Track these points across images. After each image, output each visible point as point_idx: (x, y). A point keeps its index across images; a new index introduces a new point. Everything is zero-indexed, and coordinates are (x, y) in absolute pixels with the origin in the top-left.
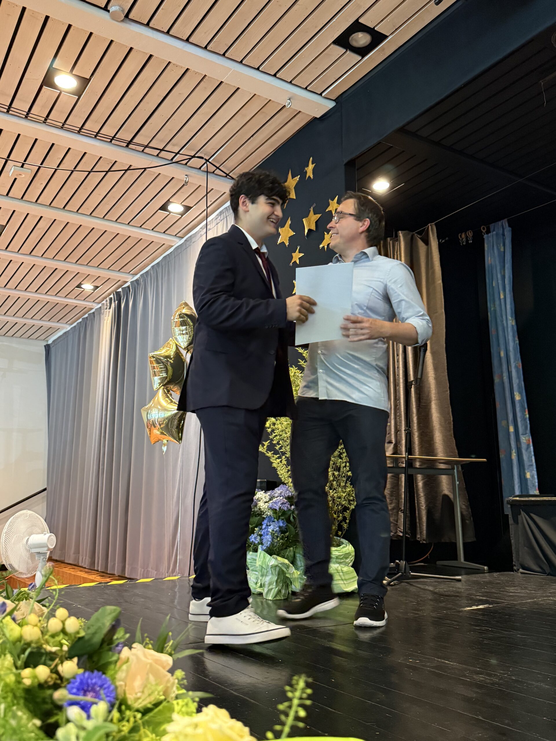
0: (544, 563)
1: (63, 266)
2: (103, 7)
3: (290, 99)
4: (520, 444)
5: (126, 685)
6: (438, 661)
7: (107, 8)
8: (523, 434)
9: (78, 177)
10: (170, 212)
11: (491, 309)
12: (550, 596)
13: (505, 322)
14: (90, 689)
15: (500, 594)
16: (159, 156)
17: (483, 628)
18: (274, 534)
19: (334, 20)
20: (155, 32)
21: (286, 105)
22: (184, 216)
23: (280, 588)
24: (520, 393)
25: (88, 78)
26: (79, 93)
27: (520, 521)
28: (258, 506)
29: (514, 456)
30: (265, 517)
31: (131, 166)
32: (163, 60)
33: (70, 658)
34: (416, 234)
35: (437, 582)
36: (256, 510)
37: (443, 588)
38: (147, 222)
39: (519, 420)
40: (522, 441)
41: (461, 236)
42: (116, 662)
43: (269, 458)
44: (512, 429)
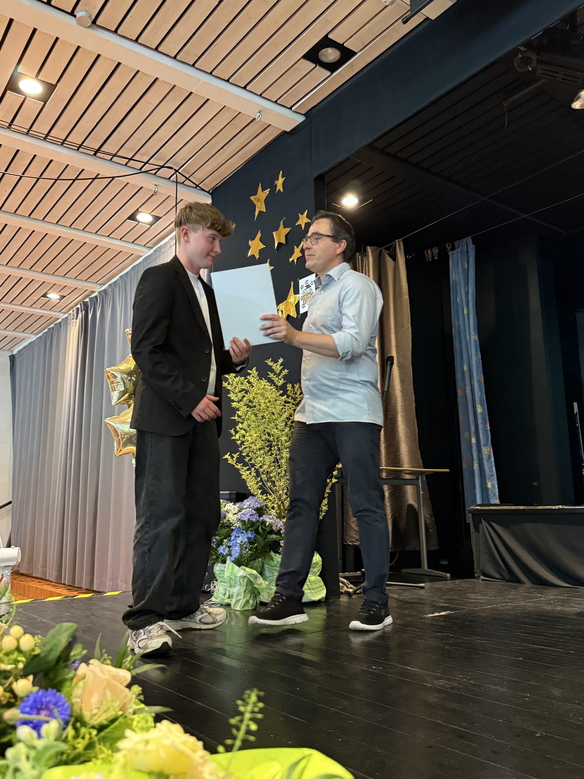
0: (504, 570)
1: (28, 275)
2: (70, 12)
3: (259, 112)
4: (482, 455)
5: (82, 702)
6: (400, 667)
7: (74, 13)
8: (484, 446)
9: (44, 184)
10: (139, 222)
11: (455, 324)
12: (509, 602)
13: (468, 337)
14: (44, 707)
15: (461, 600)
16: (128, 165)
17: (445, 635)
18: (243, 545)
19: (304, 35)
20: (123, 40)
21: (256, 118)
22: (153, 226)
23: (248, 599)
24: (482, 406)
25: (54, 83)
26: (45, 99)
27: (481, 530)
28: (226, 518)
29: (476, 466)
30: (234, 528)
31: (98, 174)
32: (132, 68)
33: (25, 676)
34: (384, 250)
35: (402, 590)
36: (225, 521)
37: (407, 596)
38: (116, 231)
39: (481, 432)
40: (483, 452)
41: (427, 253)
42: (72, 679)
43: (238, 470)
44: (474, 440)
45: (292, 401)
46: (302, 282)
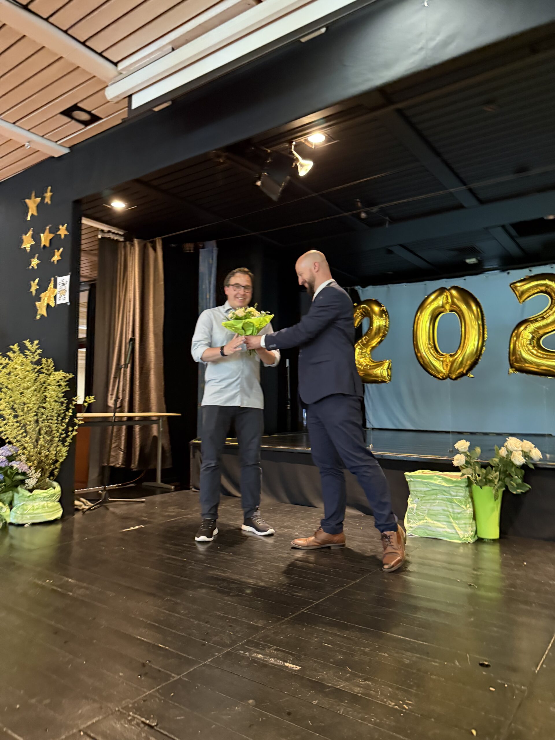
3: (28, 142)
15: (160, 514)
21: (26, 145)
27: (195, 458)
34: (147, 243)
45: (46, 372)
46: (59, 279)
